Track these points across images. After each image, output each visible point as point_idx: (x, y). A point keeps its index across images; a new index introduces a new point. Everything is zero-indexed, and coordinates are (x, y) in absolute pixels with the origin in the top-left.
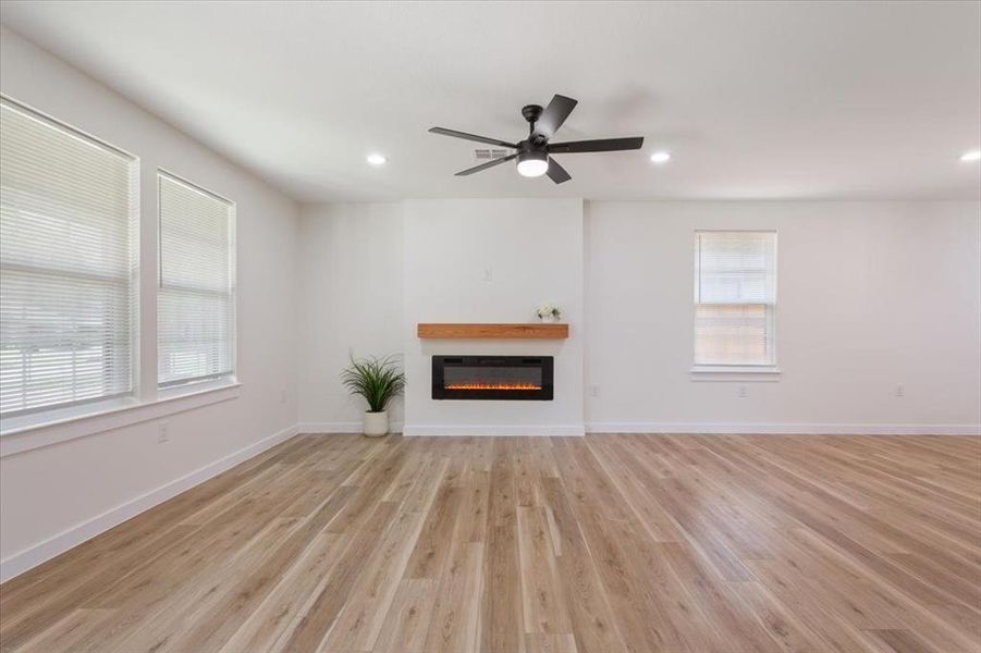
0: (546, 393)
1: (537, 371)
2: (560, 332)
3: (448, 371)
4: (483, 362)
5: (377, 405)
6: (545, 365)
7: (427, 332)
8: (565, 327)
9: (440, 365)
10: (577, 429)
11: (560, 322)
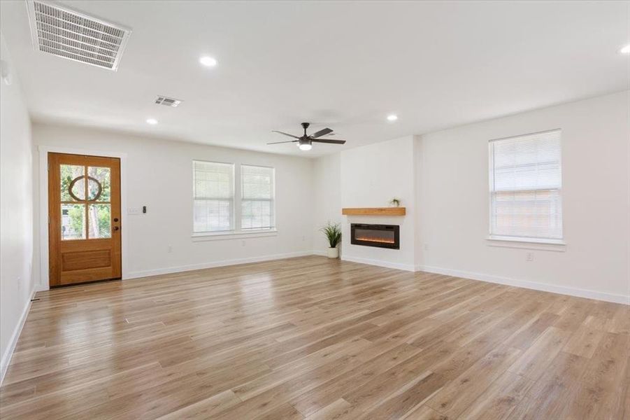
0: (396, 246)
1: (392, 233)
2: (403, 212)
3: (358, 231)
4: (370, 227)
5: (333, 245)
6: (395, 229)
7: (346, 212)
8: (404, 209)
9: (355, 227)
10: (411, 268)
11: (400, 206)
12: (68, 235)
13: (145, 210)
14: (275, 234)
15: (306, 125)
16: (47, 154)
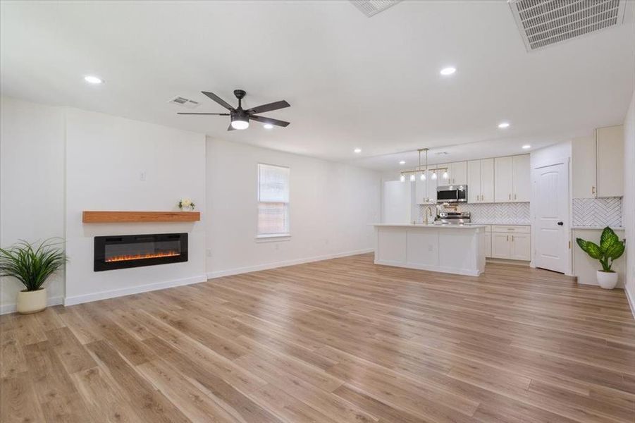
0: (183, 257)
1: (178, 243)
2: (195, 217)
3: (109, 248)
4: (138, 239)
6: (182, 239)
7: (90, 218)
8: (198, 214)
9: (101, 244)
11: (194, 211)
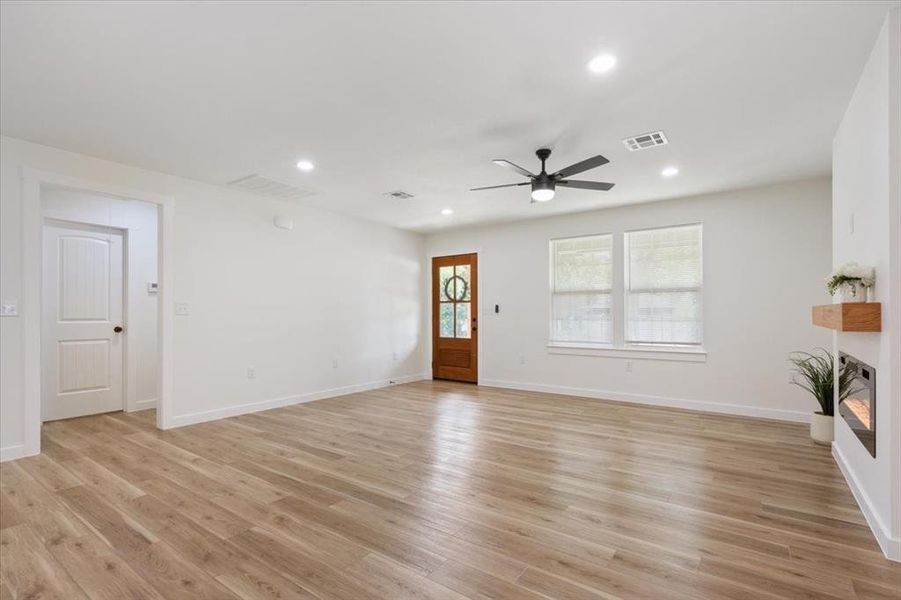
12: (446, 333)
13: (497, 309)
14: (703, 358)
15: (543, 154)
16: (431, 261)
